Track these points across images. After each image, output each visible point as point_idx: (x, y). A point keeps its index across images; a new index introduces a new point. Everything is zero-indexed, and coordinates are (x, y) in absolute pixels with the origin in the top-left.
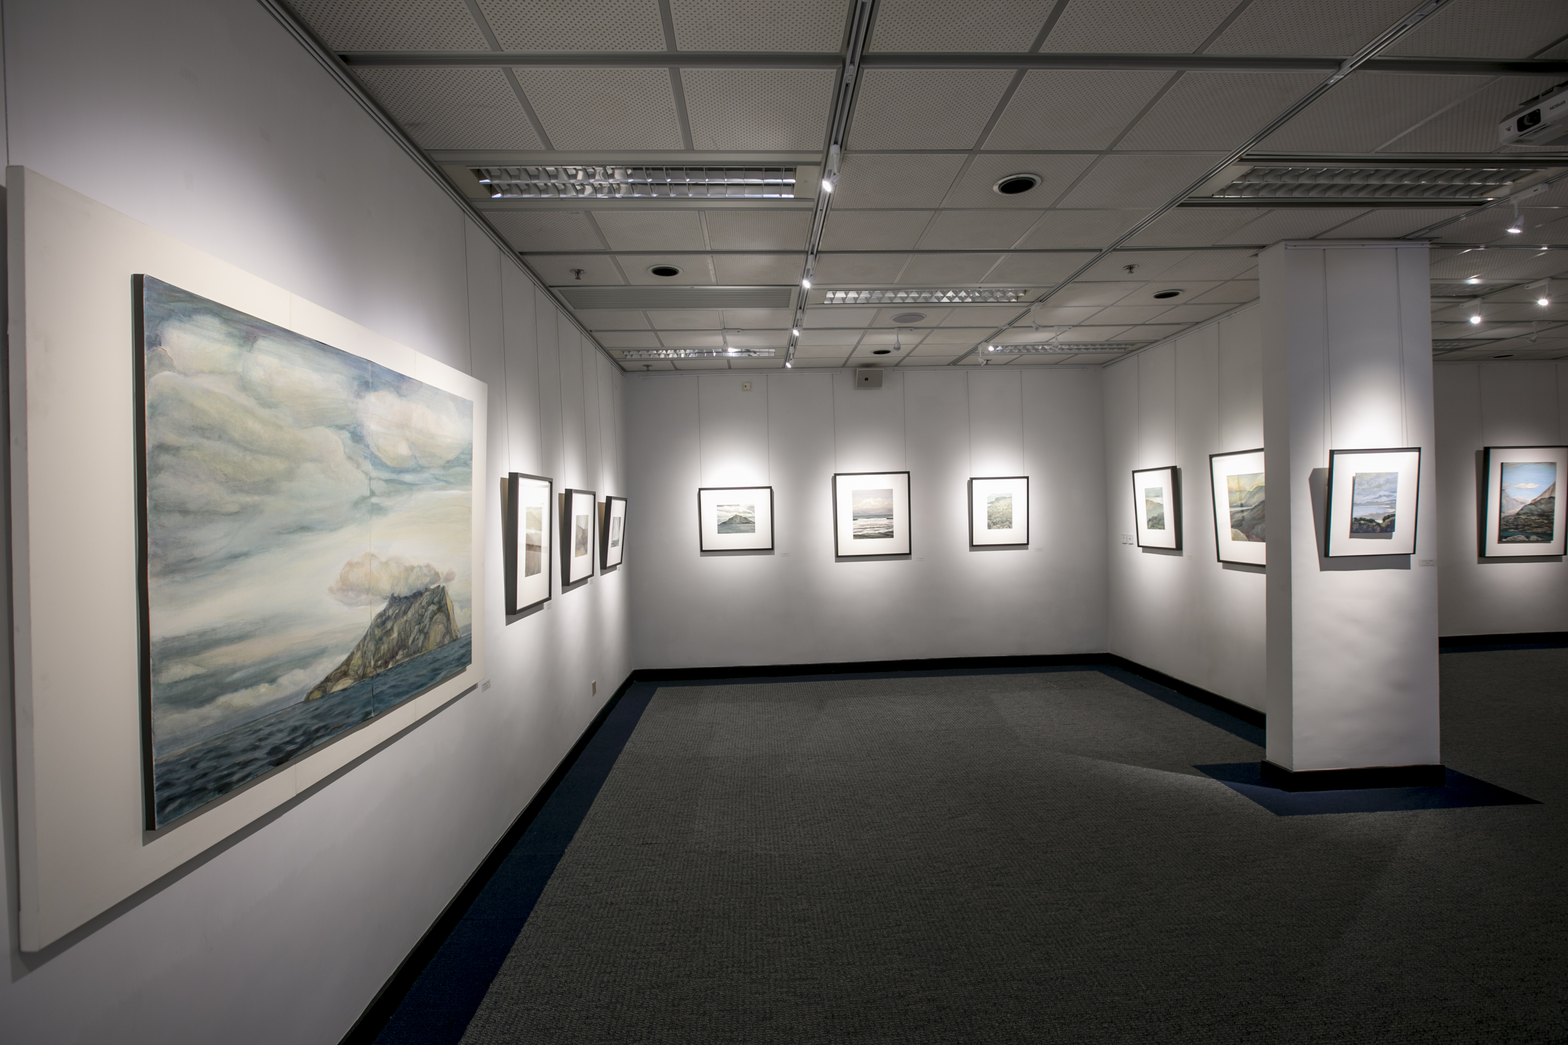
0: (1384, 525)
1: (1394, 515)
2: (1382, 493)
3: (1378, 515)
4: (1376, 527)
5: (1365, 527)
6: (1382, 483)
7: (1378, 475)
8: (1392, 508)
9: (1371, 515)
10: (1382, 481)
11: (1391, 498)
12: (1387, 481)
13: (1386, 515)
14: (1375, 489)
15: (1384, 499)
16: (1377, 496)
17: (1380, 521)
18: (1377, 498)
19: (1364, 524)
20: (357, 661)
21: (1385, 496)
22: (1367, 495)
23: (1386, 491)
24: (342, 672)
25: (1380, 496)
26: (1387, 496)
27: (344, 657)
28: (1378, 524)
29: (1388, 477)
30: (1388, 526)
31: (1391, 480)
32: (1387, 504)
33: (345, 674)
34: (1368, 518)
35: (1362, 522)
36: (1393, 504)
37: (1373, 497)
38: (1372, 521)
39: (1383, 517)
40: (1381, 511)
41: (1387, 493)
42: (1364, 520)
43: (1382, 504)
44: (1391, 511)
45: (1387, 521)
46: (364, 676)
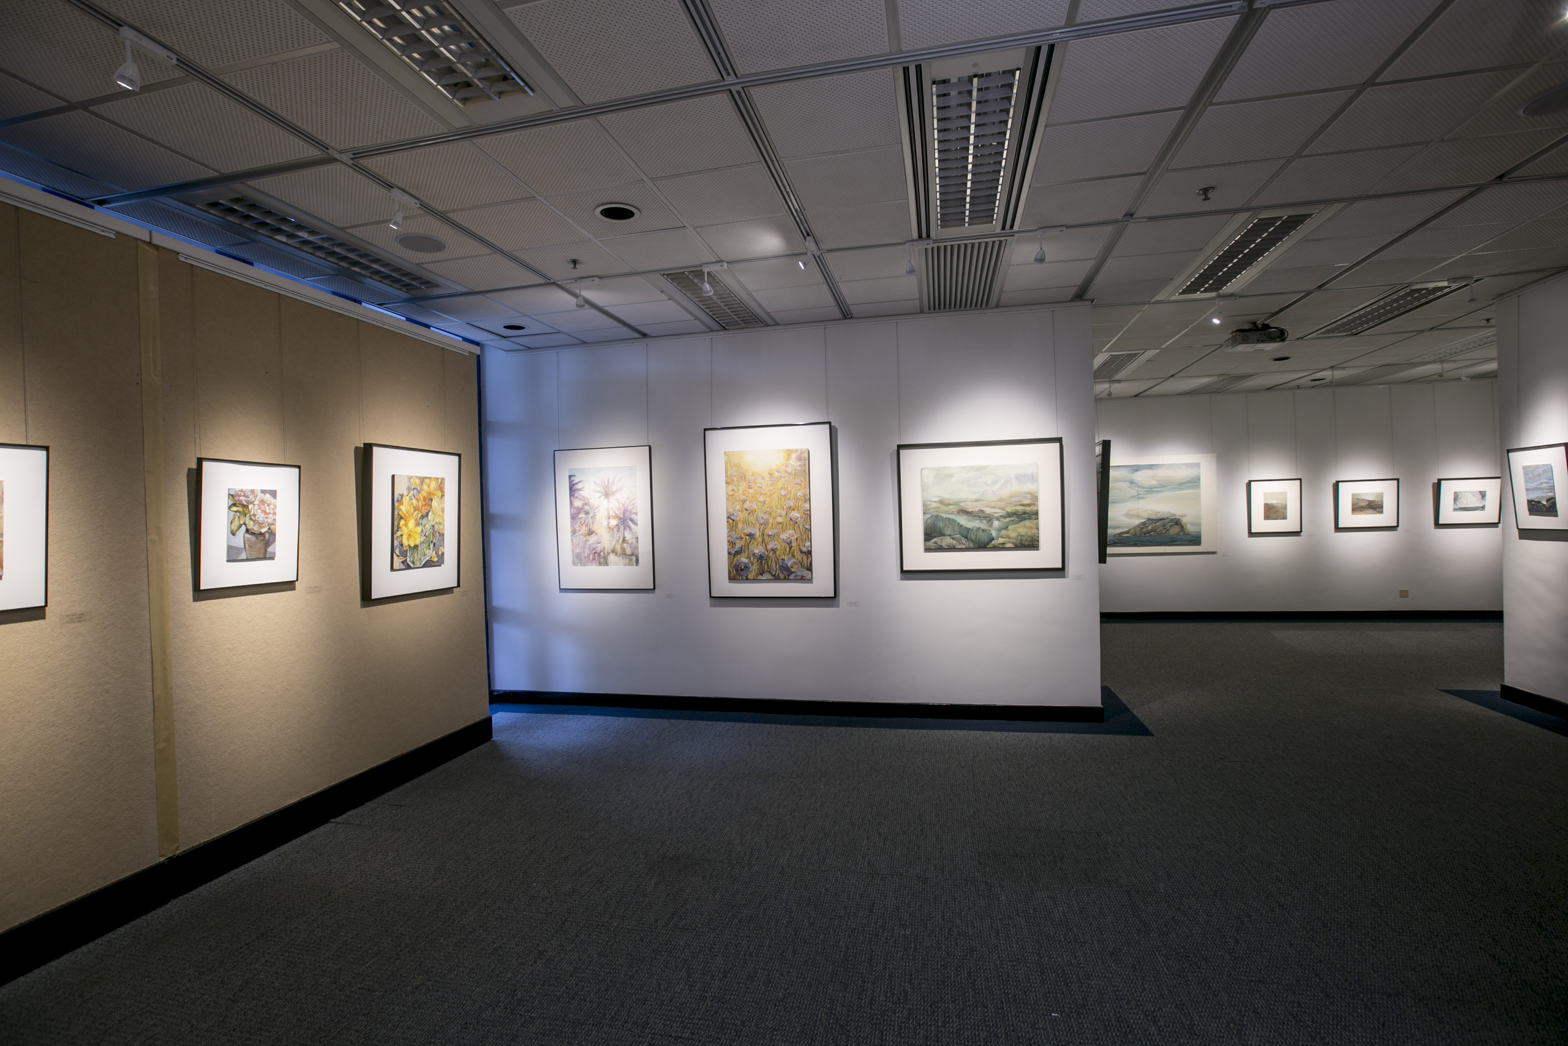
0: (1547, 506)
1: (1554, 498)
2: (1542, 481)
3: (1542, 497)
4: (1543, 507)
5: (1535, 507)
6: (1541, 473)
7: (1537, 467)
8: (1551, 492)
9: (1538, 497)
10: (1540, 471)
11: (1549, 485)
12: (1544, 471)
13: (1548, 498)
14: (1537, 478)
15: (1545, 485)
16: (1539, 483)
17: (1545, 503)
18: (1540, 485)
19: (1534, 505)
20: (1132, 531)
21: (1545, 483)
22: (1534, 482)
23: (1545, 479)
24: (1127, 532)
25: (1542, 483)
26: (1547, 483)
27: (1127, 529)
28: (1544, 505)
29: (1544, 468)
30: (1551, 507)
31: (1549, 469)
32: (1547, 489)
33: (1128, 533)
34: (1536, 500)
35: (1533, 503)
36: (1552, 488)
37: (1537, 483)
38: (1539, 502)
39: (1546, 499)
40: (1544, 495)
41: (1546, 481)
42: (1534, 501)
43: (1544, 489)
44: (1551, 494)
45: (1549, 502)
46: (1135, 535)
